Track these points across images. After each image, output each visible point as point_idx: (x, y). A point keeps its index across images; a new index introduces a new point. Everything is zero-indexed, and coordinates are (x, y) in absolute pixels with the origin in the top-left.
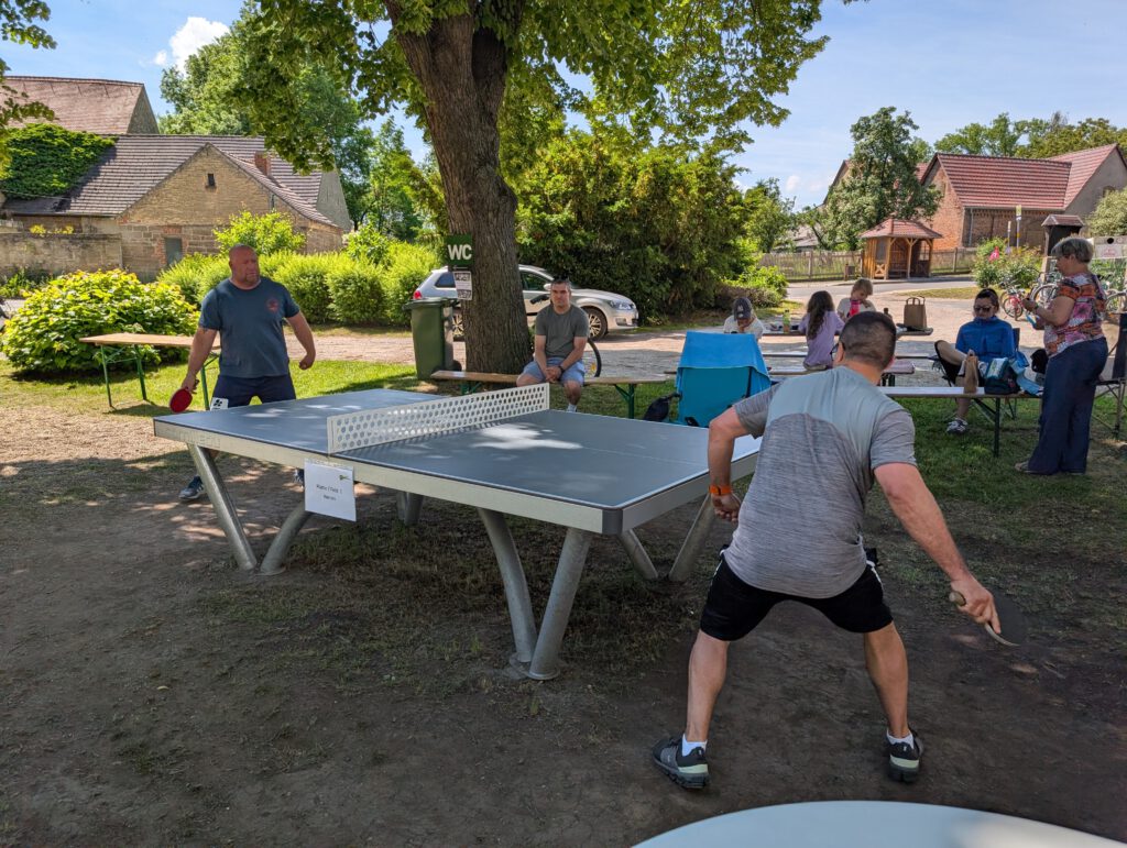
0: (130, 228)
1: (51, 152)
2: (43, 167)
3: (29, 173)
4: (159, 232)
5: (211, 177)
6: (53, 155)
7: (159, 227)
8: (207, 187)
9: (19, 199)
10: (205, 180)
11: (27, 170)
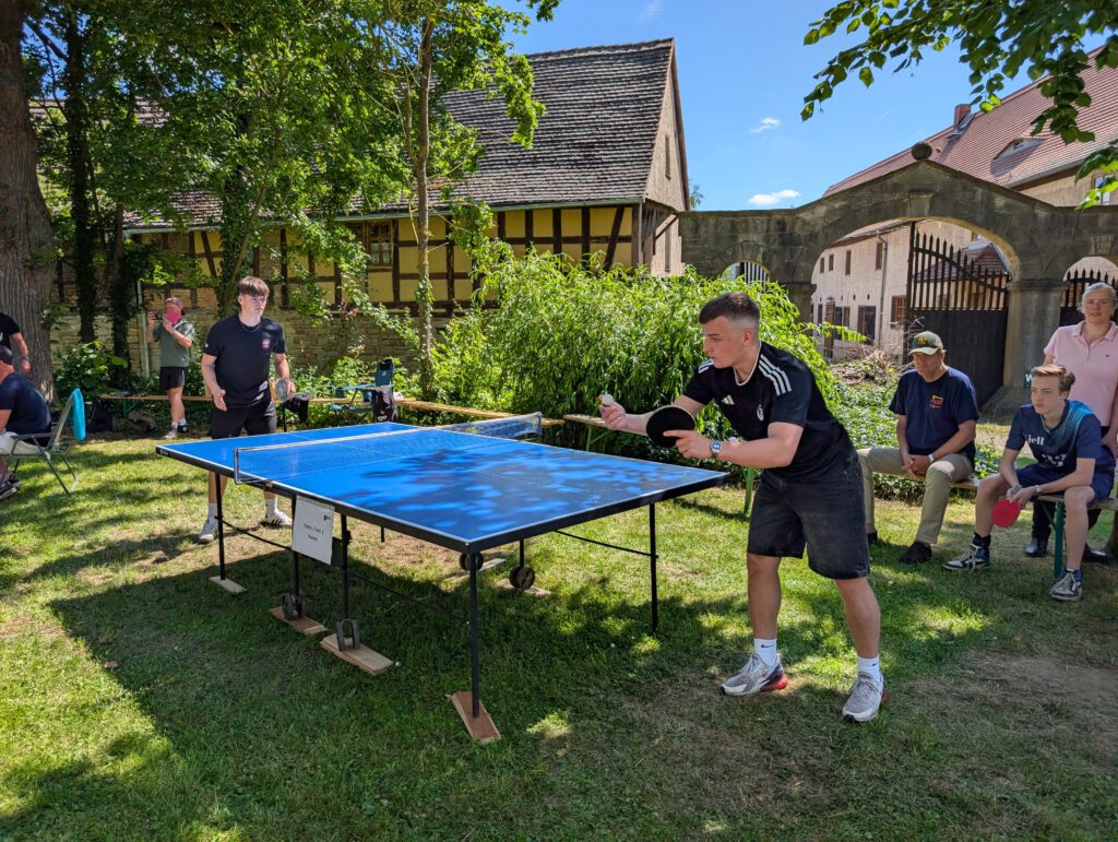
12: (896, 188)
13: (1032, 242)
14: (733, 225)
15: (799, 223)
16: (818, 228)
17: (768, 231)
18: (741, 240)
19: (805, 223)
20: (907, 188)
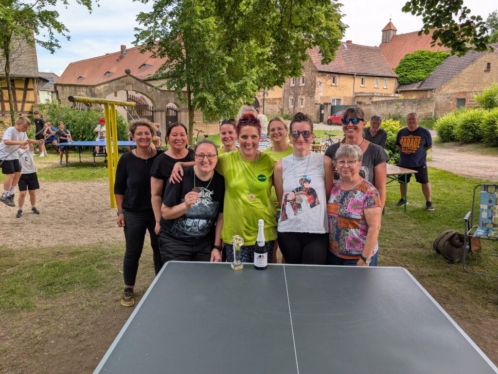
0: (441, 95)
1: (421, 62)
2: (417, 69)
3: (410, 73)
4: (456, 96)
5: (489, 64)
6: (422, 64)
7: (456, 93)
8: (485, 71)
9: (404, 84)
10: (485, 67)
11: (410, 71)
12: (122, 82)
13: (157, 99)
14: (76, 90)
15: (96, 91)
16: (102, 92)
17: (87, 92)
19: (98, 90)
20: (125, 82)
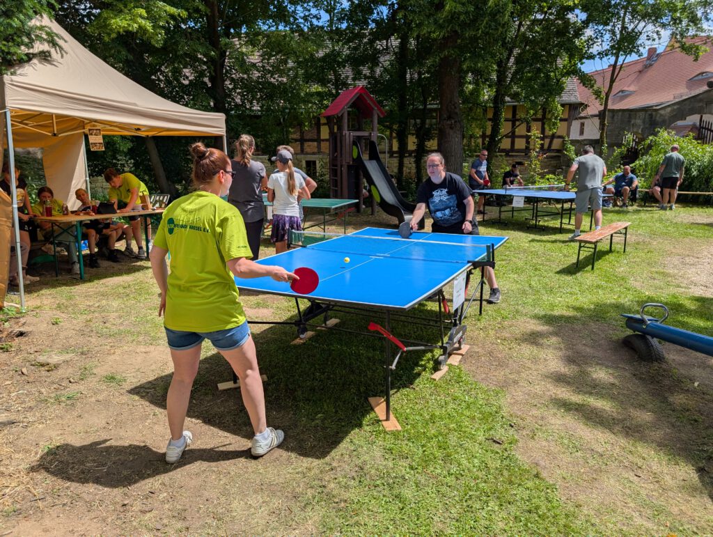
12: (701, 100)
14: (630, 115)
15: (659, 115)
16: (667, 118)
17: (645, 118)
18: (632, 122)
19: (661, 115)
20: (706, 101)
